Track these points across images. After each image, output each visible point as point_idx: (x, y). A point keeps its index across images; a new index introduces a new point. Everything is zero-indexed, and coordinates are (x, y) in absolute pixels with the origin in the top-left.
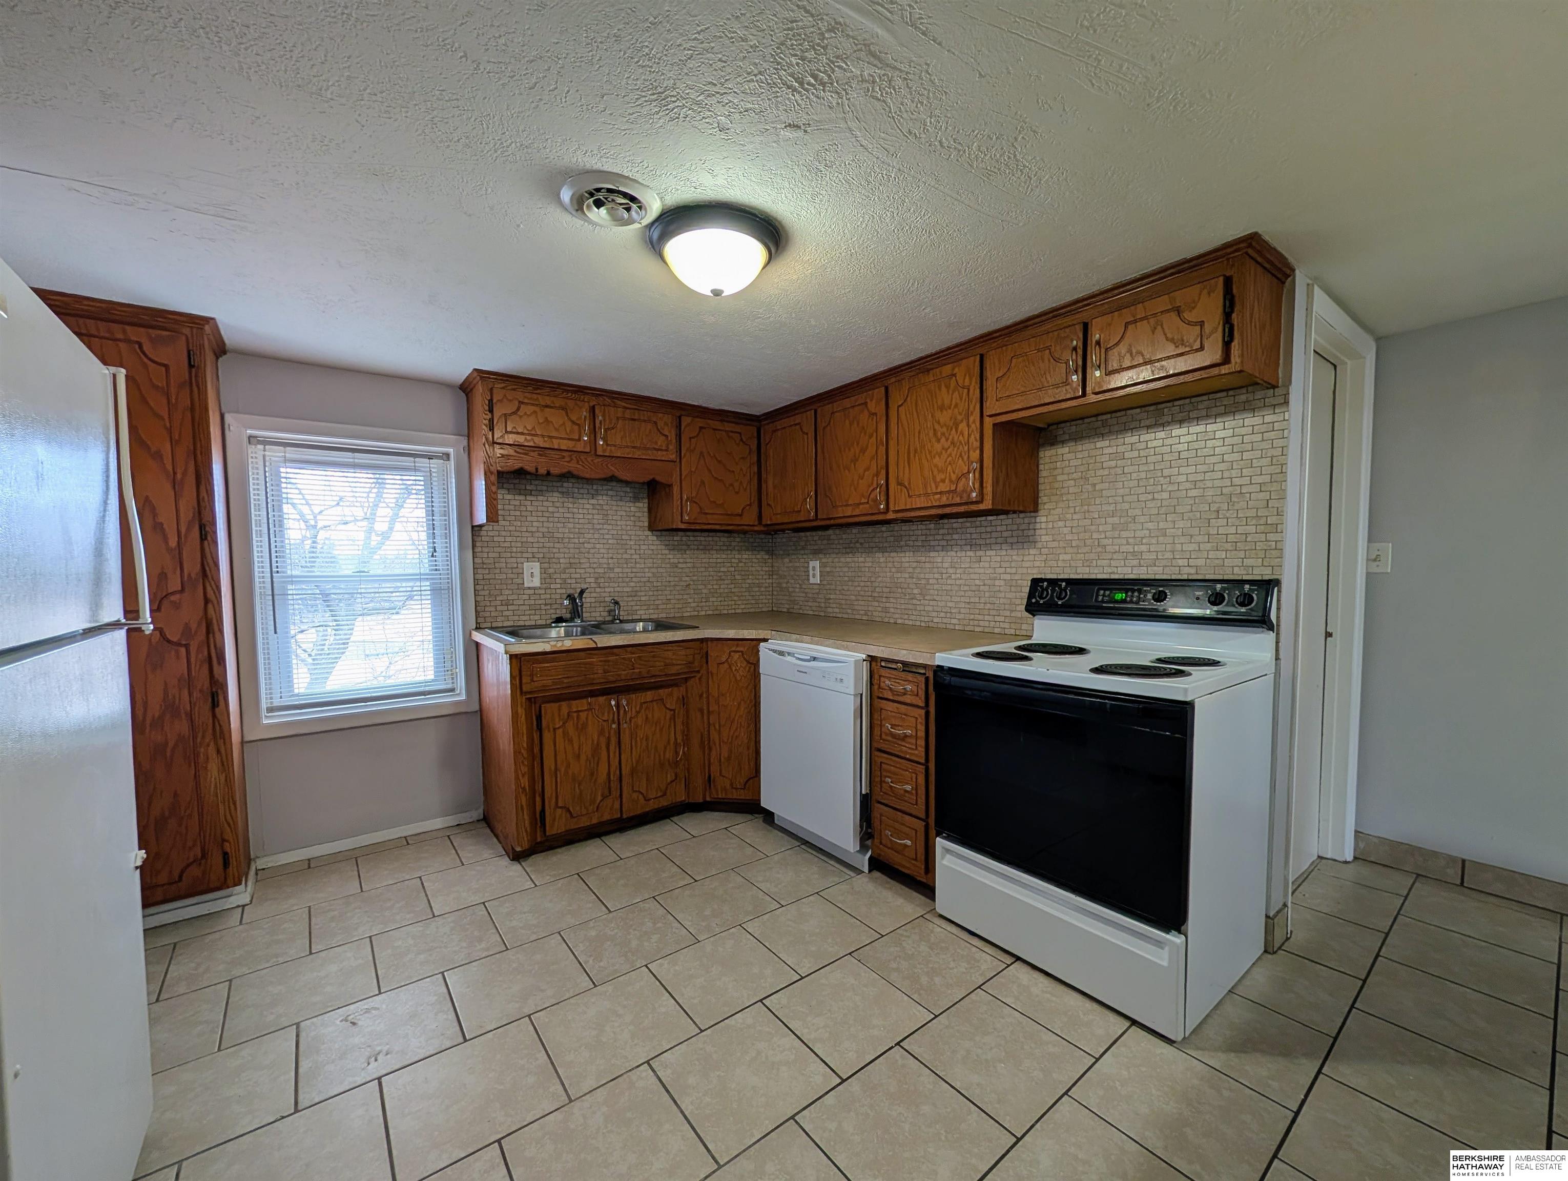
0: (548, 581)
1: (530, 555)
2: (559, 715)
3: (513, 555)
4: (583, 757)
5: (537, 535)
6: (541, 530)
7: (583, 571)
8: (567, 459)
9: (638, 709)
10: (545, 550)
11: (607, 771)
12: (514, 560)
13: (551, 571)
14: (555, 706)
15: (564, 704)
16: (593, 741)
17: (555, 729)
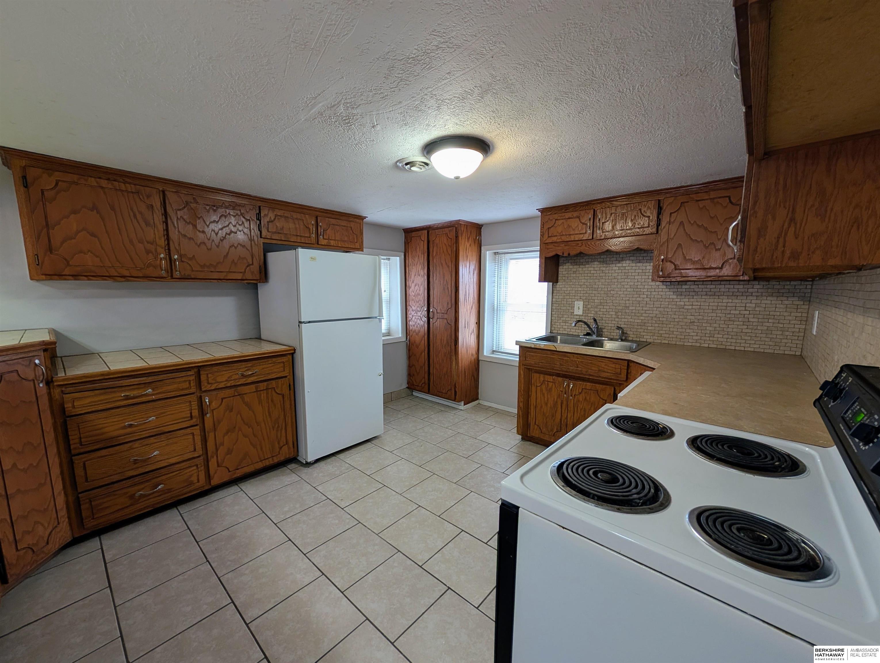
0: (587, 312)
1: (579, 297)
2: (539, 380)
3: (571, 297)
4: (549, 405)
5: (583, 286)
6: (586, 284)
7: (608, 307)
8: (580, 245)
9: (580, 391)
10: (587, 295)
11: (560, 418)
12: (571, 300)
13: (589, 306)
14: (538, 375)
15: (542, 376)
16: (554, 399)
17: (537, 386)
